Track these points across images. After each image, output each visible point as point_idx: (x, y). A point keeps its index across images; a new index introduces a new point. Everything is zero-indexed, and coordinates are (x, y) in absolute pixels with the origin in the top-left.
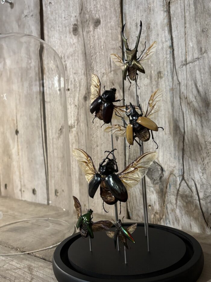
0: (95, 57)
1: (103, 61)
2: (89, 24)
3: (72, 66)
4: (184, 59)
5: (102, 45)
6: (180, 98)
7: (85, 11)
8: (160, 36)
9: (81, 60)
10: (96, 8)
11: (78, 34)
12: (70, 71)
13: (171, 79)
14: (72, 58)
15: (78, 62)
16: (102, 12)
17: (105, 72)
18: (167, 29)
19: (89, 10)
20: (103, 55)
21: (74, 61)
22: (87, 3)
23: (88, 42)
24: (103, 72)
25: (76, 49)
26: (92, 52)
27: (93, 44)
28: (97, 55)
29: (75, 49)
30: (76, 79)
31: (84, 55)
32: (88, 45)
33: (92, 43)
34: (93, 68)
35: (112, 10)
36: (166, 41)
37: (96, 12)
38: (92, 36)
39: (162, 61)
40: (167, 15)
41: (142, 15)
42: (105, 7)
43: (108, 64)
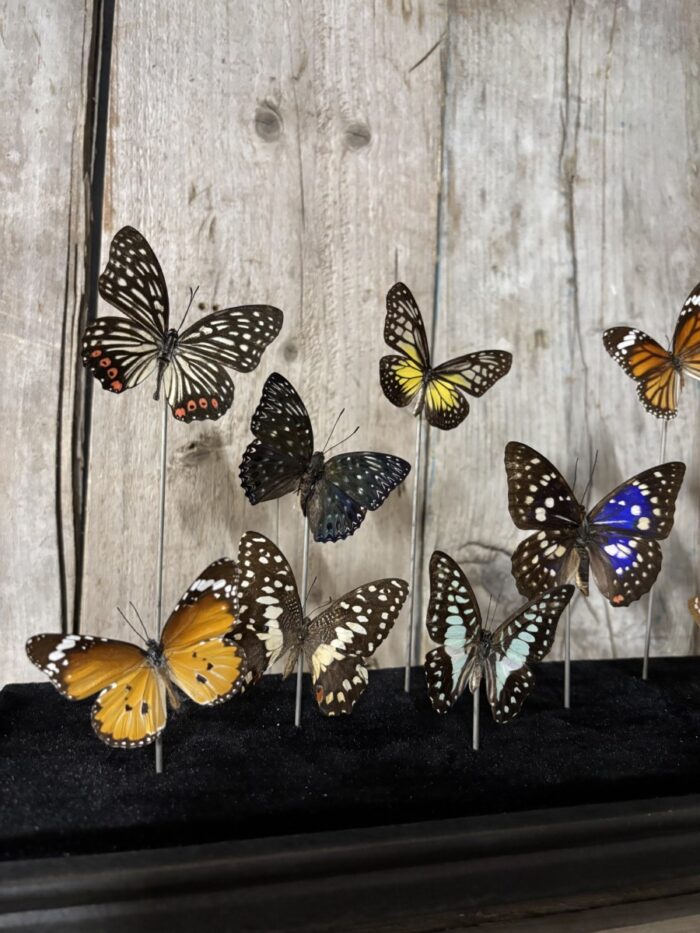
0: (342, 235)
1: (370, 254)
2: (324, 125)
3: (242, 232)
4: (597, 317)
5: (371, 206)
6: (586, 404)
7: (315, 80)
8: (546, 246)
9: (281, 227)
10: (356, 92)
11: (276, 139)
12: (227, 247)
13: (567, 355)
14: (244, 206)
15: (269, 228)
16: (379, 113)
17: (372, 287)
18: (564, 235)
19: (329, 84)
20: (369, 236)
21: (253, 218)
22: (324, 59)
23: (315, 178)
24: (366, 287)
25: (263, 185)
26: (331, 217)
27: (337, 193)
28: (349, 229)
29: (258, 182)
30: (255, 282)
31: (299, 216)
32: (314, 189)
33: (332, 189)
34: (327, 265)
35: (416, 123)
36: (561, 264)
37: (356, 103)
38: (335, 170)
39: (547, 306)
40: (566, 205)
41: (502, 178)
42: (392, 103)
43: (387, 269)
